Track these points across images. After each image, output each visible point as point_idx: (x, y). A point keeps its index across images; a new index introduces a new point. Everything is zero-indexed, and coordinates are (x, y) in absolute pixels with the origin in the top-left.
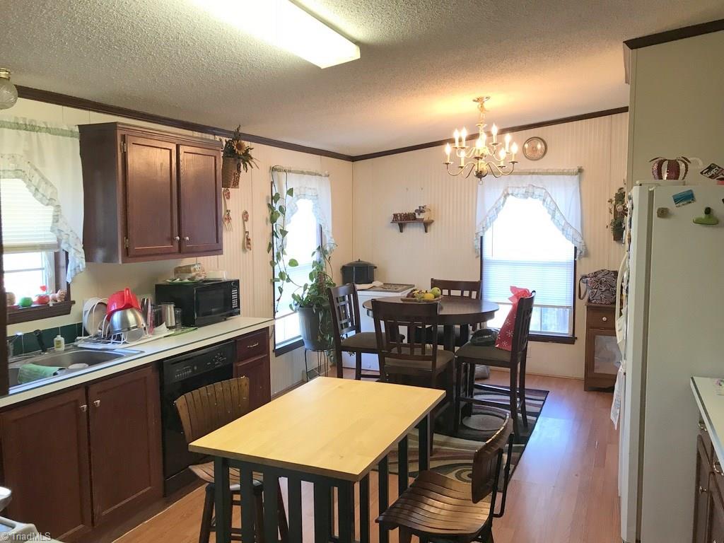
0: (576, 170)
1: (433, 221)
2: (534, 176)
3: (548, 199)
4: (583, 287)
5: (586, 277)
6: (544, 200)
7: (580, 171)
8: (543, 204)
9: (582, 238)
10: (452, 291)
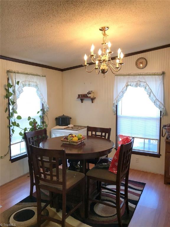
0: (161, 73)
1: (95, 98)
2: (140, 76)
3: (147, 87)
4: (164, 131)
5: (166, 126)
6: (145, 88)
7: (163, 73)
8: (145, 90)
9: (164, 107)
10: (97, 132)
